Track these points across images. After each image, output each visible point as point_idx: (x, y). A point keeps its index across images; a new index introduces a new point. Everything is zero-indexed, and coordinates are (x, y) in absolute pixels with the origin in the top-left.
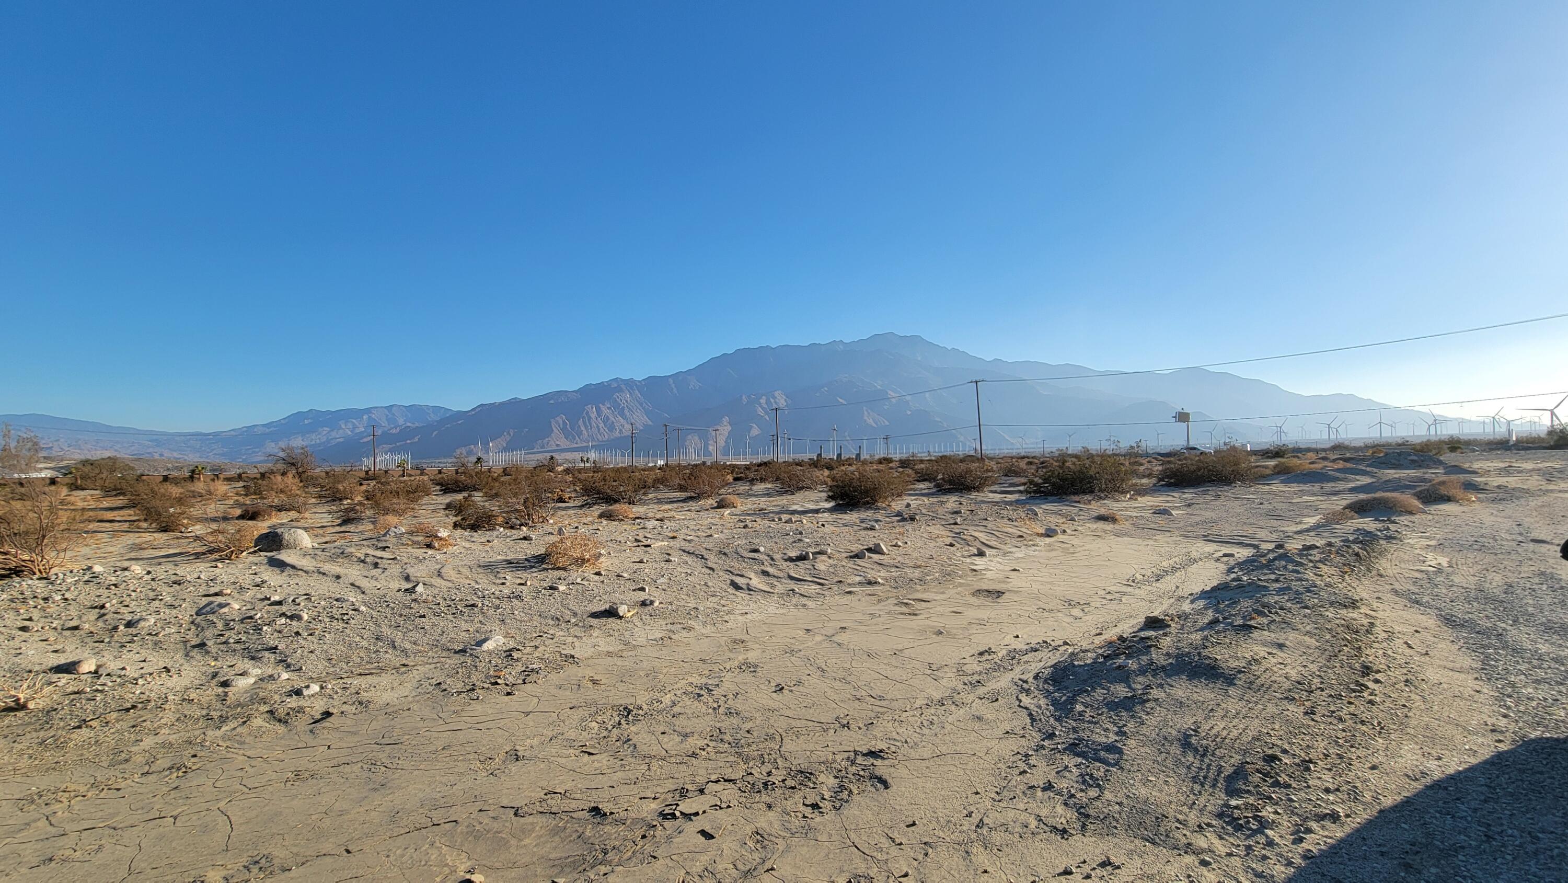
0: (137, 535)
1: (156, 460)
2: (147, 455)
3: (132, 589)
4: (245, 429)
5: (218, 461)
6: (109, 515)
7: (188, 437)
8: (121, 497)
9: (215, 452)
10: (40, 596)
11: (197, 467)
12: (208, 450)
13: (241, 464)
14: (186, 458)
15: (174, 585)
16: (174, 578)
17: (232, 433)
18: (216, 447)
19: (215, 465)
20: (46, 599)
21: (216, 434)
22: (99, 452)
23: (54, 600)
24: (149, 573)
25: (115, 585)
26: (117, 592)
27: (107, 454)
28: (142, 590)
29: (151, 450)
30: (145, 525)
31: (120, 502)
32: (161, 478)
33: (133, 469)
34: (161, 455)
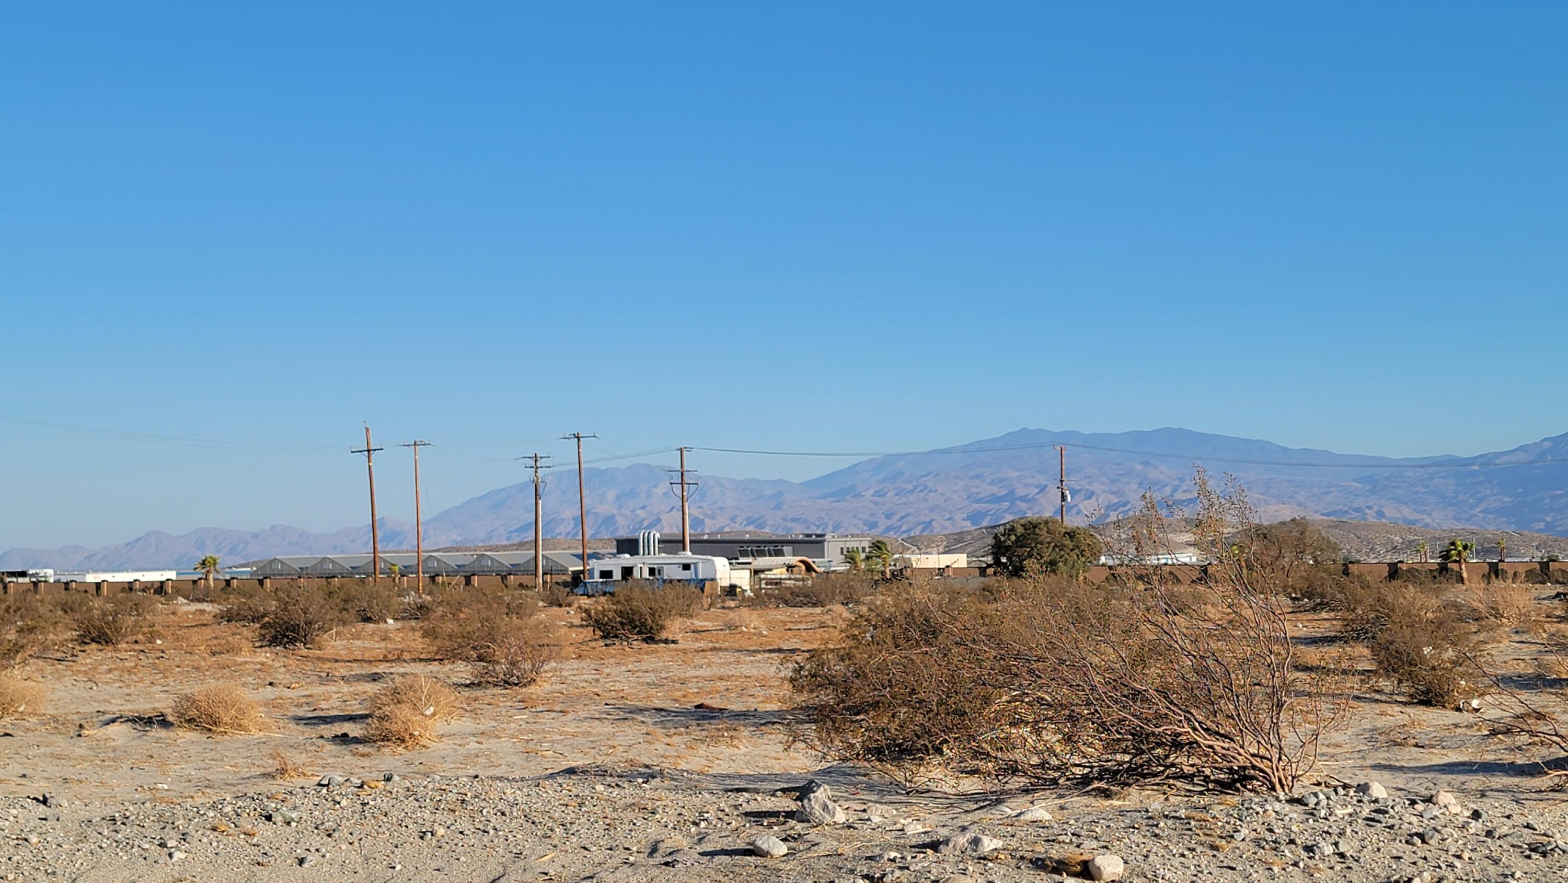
0: (1378, 708)
1: (1369, 526)
2: (1355, 514)
3: (1453, 850)
4: (1548, 445)
5: (1491, 528)
6: (1312, 655)
7: (1431, 470)
8: (1324, 615)
9: (1484, 505)
10: (1299, 842)
11: (1453, 544)
12: (1471, 501)
13: (1544, 536)
14: (1428, 520)
15: (1535, 856)
16: (1528, 837)
17: (1522, 457)
18: (1488, 492)
19: (1486, 539)
20: (1309, 849)
21: (1486, 461)
22: (1272, 508)
23: (1322, 853)
24: (1476, 815)
25: (1421, 836)
26: (1428, 854)
27: (1286, 513)
28: (1474, 856)
29: (1360, 502)
30: (1385, 684)
31: (1327, 625)
32: (1385, 571)
33: (1335, 548)
34: (1380, 514)
